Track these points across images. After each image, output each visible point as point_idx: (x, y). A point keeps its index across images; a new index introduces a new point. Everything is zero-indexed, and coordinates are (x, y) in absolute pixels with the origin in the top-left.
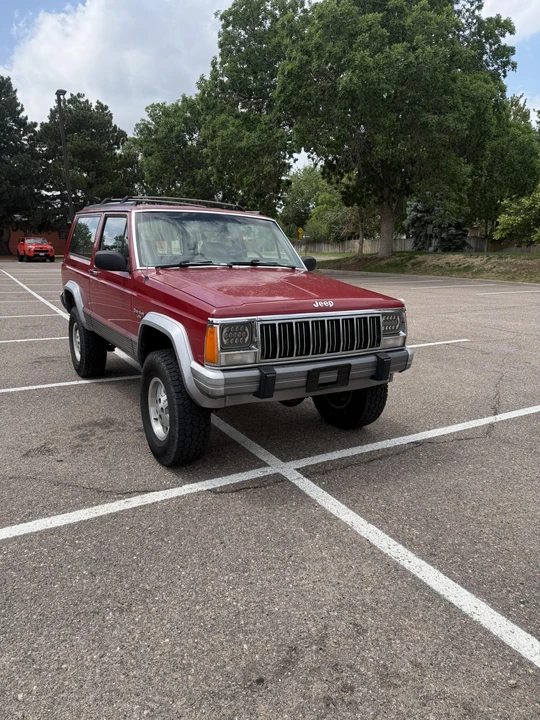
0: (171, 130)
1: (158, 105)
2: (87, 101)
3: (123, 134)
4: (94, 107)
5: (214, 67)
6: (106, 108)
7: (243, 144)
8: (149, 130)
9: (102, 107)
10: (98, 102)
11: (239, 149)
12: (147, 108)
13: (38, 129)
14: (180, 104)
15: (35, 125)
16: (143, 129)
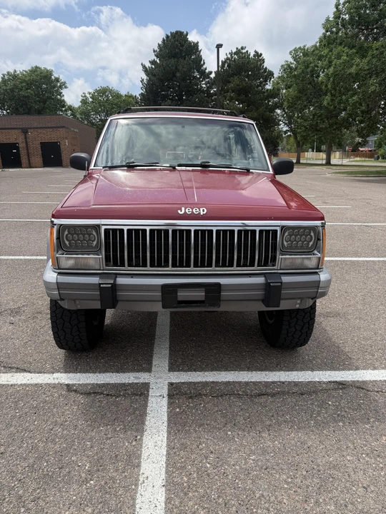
0: (307, 67)
1: (300, 48)
2: (247, 51)
3: (271, 74)
4: (252, 56)
5: (337, 8)
6: (261, 54)
7: (353, 70)
8: (291, 68)
9: (258, 55)
10: (256, 52)
11: (350, 74)
12: (291, 52)
13: (213, 76)
14: (318, 44)
15: (211, 73)
16: (287, 68)
